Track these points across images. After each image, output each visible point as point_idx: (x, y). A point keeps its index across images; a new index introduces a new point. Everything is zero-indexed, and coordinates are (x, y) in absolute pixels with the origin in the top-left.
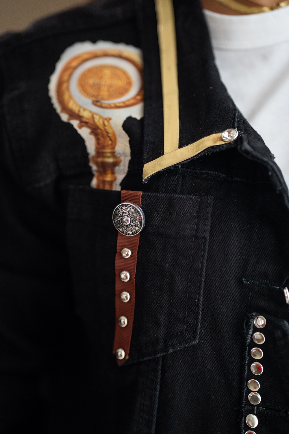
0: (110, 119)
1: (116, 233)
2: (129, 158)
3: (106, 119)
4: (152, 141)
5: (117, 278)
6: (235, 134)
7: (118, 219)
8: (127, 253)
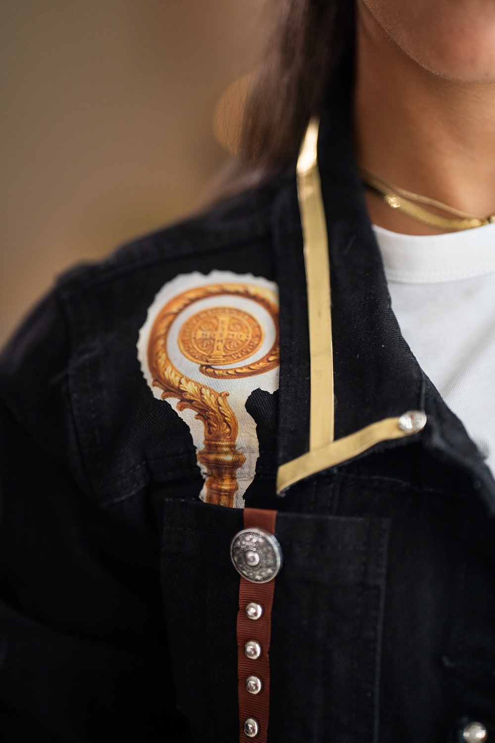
0: (227, 395)
1: (238, 578)
2: (257, 455)
3: (220, 395)
4: (292, 429)
5: (240, 652)
6: (422, 420)
7: (238, 555)
8: (255, 611)
